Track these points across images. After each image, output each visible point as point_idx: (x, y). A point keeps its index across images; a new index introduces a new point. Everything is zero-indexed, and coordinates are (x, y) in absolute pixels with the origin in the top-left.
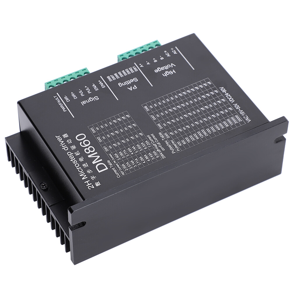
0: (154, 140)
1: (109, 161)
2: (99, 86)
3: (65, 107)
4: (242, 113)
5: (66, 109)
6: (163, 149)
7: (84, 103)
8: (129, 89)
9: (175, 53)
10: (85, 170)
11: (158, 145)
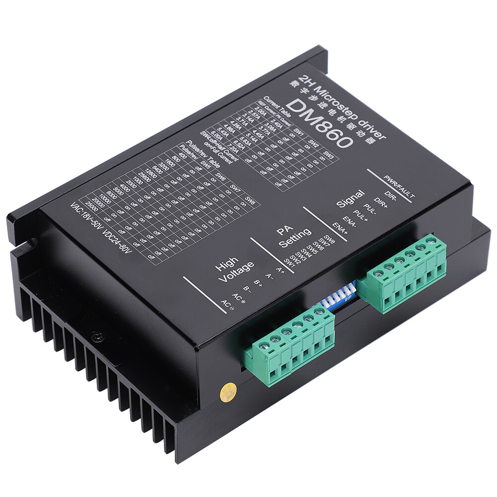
0: (225, 155)
1: (289, 116)
2: (344, 225)
3: (388, 182)
4: (87, 216)
5: (386, 180)
6: (207, 144)
7: (360, 194)
8: (289, 228)
9: (224, 302)
10: (321, 99)
11: (217, 149)
